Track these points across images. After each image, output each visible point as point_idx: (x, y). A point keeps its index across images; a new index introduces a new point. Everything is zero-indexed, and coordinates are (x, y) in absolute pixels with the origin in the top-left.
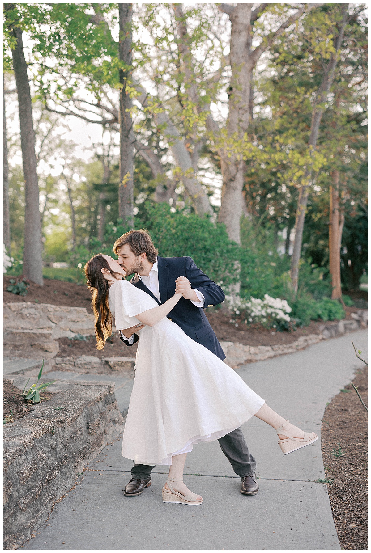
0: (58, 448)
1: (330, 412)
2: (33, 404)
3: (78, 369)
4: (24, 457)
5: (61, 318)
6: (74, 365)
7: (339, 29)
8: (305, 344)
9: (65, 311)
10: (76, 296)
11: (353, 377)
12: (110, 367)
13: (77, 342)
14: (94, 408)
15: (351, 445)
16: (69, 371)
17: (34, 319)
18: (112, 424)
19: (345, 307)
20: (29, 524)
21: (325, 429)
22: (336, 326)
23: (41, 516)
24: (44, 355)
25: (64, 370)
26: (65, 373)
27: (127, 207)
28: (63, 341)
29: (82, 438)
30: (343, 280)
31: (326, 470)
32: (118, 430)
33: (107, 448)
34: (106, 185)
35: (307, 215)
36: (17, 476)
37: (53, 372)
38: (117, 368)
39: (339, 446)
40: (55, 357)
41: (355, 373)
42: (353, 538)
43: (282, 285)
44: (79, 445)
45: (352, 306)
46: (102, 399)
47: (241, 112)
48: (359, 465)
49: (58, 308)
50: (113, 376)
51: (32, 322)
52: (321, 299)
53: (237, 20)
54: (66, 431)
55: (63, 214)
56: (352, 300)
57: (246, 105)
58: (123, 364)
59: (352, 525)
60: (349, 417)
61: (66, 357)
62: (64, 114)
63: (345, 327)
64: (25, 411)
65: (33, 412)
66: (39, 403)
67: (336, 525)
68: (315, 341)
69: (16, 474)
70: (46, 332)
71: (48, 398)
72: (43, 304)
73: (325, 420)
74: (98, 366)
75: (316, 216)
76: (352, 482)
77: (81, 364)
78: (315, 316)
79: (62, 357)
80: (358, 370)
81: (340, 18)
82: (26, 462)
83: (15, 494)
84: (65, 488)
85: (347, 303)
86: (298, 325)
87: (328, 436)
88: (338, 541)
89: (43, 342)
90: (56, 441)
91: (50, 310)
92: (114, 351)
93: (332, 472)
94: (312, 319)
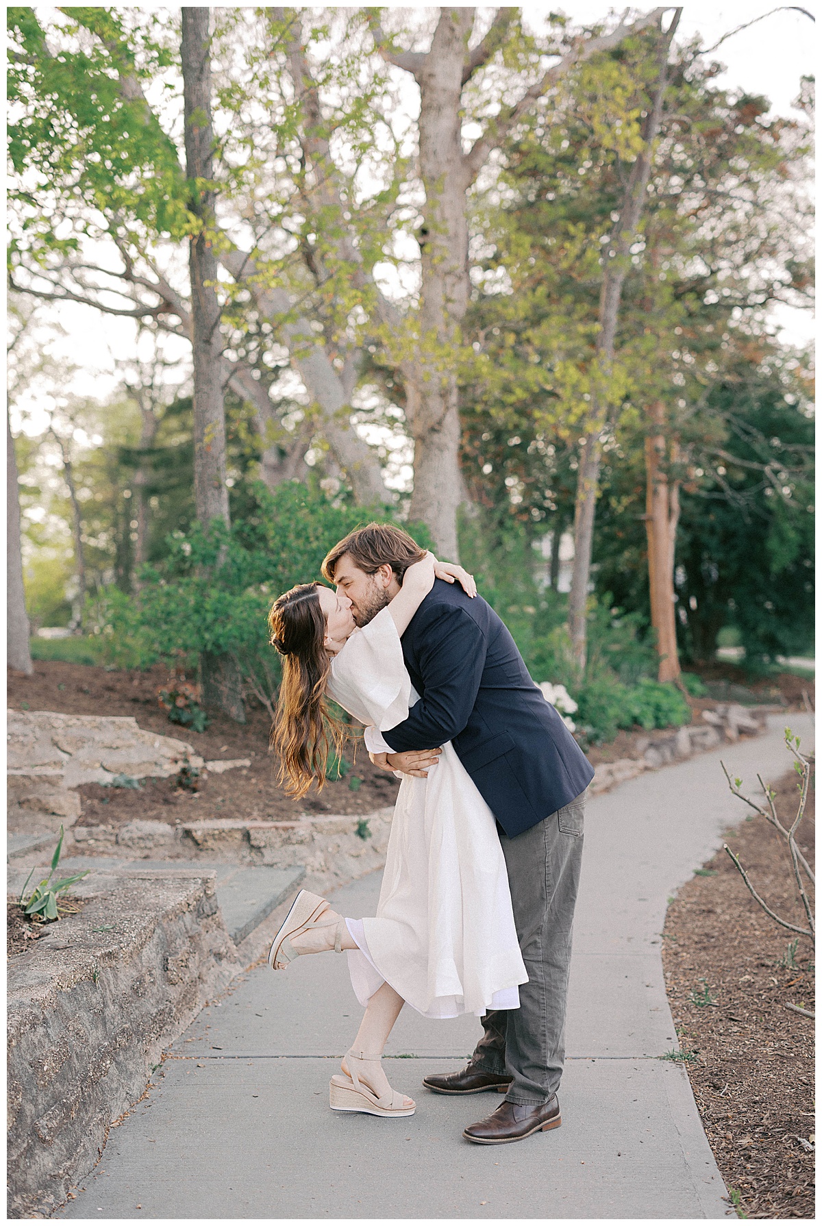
0: (107, 1012)
1: (678, 917)
2: (44, 923)
3: (125, 851)
4: (41, 1030)
5: (81, 742)
6: (117, 843)
7: (652, 96)
8: (609, 780)
9: (89, 727)
10: (107, 694)
11: (719, 843)
12: (197, 843)
13: (118, 791)
14: (175, 927)
15: (729, 982)
16: (106, 856)
17: (23, 745)
18: (212, 959)
19: (689, 699)
20: (61, 1172)
21: (671, 951)
22: (673, 740)
23: (85, 1155)
24: (50, 824)
25: (94, 854)
26: (96, 860)
27: (213, 495)
28: (88, 791)
29: (155, 990)
30: (681, 642)
31: (680, 1035)
32: (227, 973)
33: (207, 1011)
34: (150, 452)
35: (599, 500)
36: (31, 1071)
37: (71, 859)
38: (210, 843)
39: (702, 985)
40: (73, 826)
41: (722, 836)
42: (749, 1166)
43: (551, 654)
44: (150, 1006)
45: (702, 696)
46: (191, 907)
47: (450, 280)
48: (749, 1021)
49: (73, 720)
50: (205, 860)
51: (18, 751)
52: (636, 684)
53: (433, 82)
54: (121, 975)
55: (54, 519)
56: (702, 682)
57: (459, 264)
58: (224, 834)
59: (745, 1141)
60: (720, 925)
61: (98, 825)
62: (50, 298)
63: (693, 743)
64: (30, 938)
65: (46, 939)
66: (56, 919)
67: (712, 1143)
68: (628, 773)
69: (28, 1067)
70: (51, 771)
71: (74, 908)
72: (41, 713)
73: (667, 933)
74: (168, 841)
75: (619, 502)
76: (737, 1055)
77: (131, 839)
78: (626, 720)
79: (89, 825)
80: (728, 828)
81: (654, 72)
82: (47, 1040)
83: (29, 1109)
84: (128, 1097)
85: (691, 691)
86: (591, 741)
87: (678, 965)
88: (719, 1173)
89: (45, 794)
90: (103, 997)
91: (55, 725)
92: (202, 808)
93: (692, 1037)
94: (620, 727)
